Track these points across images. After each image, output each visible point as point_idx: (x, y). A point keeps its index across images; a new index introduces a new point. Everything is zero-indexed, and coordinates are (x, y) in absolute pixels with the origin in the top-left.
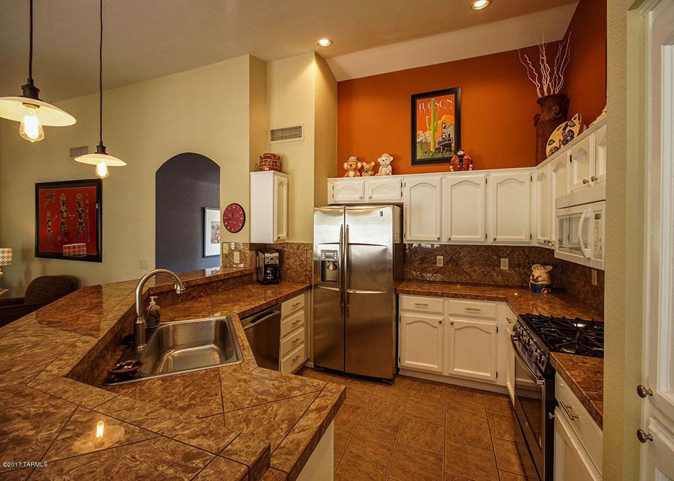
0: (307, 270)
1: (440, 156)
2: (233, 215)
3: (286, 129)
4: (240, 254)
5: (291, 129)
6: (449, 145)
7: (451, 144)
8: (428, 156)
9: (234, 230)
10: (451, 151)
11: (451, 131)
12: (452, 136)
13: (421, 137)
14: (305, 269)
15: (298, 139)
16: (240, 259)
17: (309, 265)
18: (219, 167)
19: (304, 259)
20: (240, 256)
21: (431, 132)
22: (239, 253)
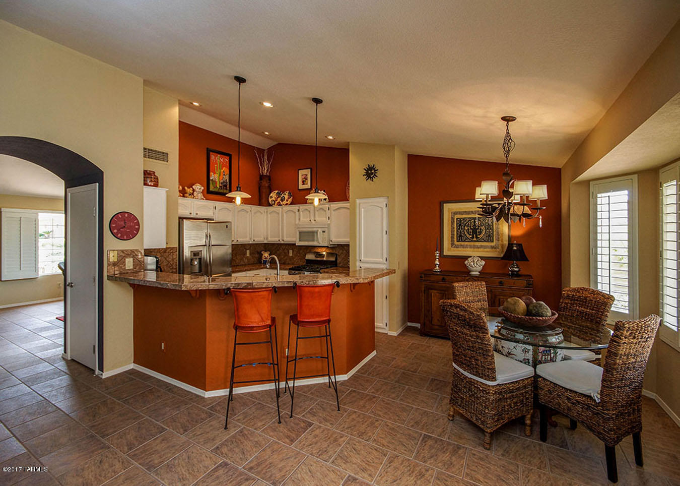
0: (173, 268)
1: (221, 191)
2: (125, 223)
3: (154, 151)
4: (134, 259)
5: (159, 152)
6: (226, 186)
7: (227, 185)
8: (216, 190)
9: (127, 237)
10: (227, 189)
11: (227, 177)
12: (228, 181)
13: (213, 177)
14: (171, 267)
15: (165, 163)
16: (134, 265)
17: (175, 264)
18: (103, 172)
19: (170, 260)
20: (134, 262)
21: (218, 175)
22: (132, 259)
